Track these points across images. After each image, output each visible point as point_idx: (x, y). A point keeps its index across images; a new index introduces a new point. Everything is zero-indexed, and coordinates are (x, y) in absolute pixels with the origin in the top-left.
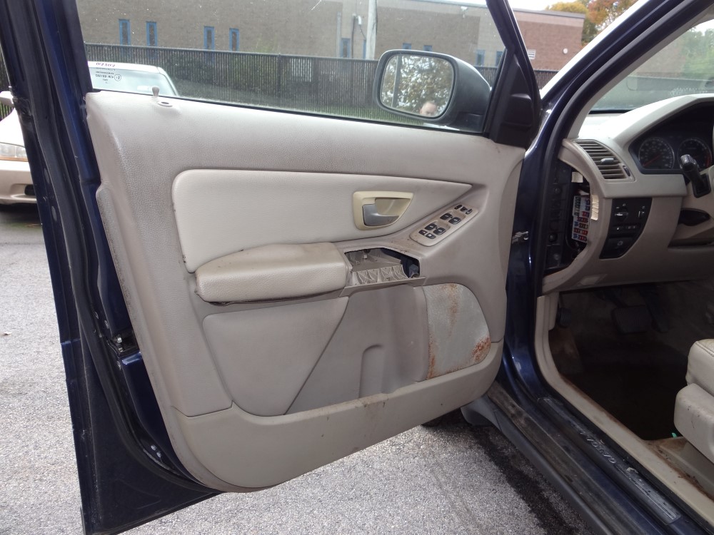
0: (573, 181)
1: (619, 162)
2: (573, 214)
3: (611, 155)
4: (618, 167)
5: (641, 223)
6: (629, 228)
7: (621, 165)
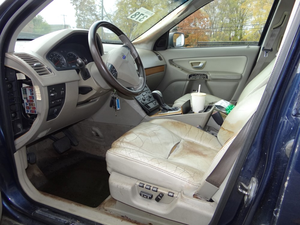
0: (18, 79)
1: (43, 65)
2: (23, 99)
3: (37, 62)
4: (44, 68)
5: (63, 97)
6: (58, 101)
7: (45, 66)
